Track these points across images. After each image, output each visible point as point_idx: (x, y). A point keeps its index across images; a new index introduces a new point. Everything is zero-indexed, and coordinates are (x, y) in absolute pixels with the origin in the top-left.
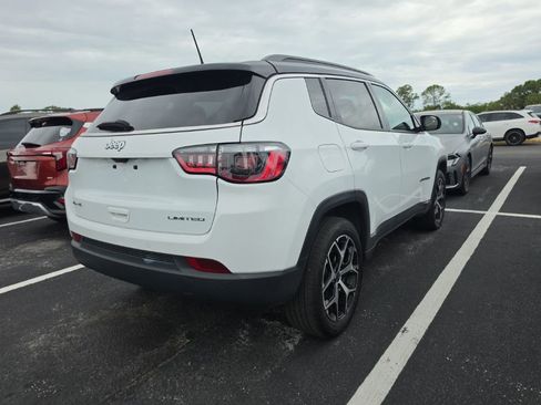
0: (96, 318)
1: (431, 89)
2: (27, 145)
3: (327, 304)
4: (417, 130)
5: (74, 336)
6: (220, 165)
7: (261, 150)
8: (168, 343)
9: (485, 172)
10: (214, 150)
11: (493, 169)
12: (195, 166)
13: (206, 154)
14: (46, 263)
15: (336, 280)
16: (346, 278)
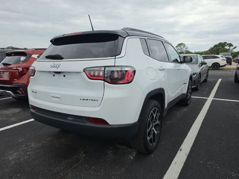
0: (40, 145)
1: (180, 45)
2: (4, 64)
3: (148, 138)
4: (181, 62)
5: (31, 153)
6: (106, 75)
7: (123, 69)
8: (76, 156)
9: (205, 81)
10: (103, 69)
11: (208, 80)
12: (94, 76)
13: (99, 71)
14: (13, 119)
15: (152, 128)
16: (156, 126)
